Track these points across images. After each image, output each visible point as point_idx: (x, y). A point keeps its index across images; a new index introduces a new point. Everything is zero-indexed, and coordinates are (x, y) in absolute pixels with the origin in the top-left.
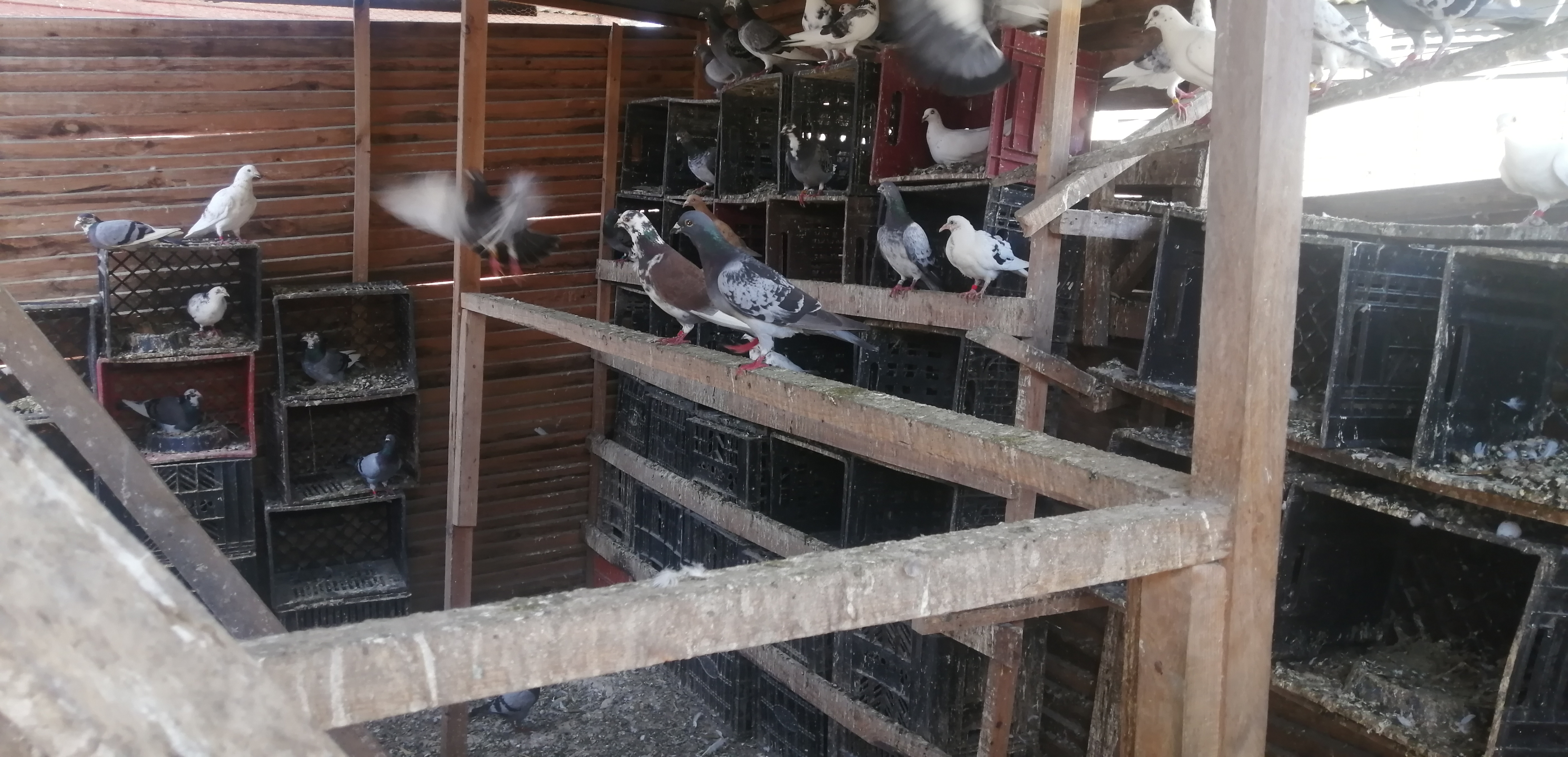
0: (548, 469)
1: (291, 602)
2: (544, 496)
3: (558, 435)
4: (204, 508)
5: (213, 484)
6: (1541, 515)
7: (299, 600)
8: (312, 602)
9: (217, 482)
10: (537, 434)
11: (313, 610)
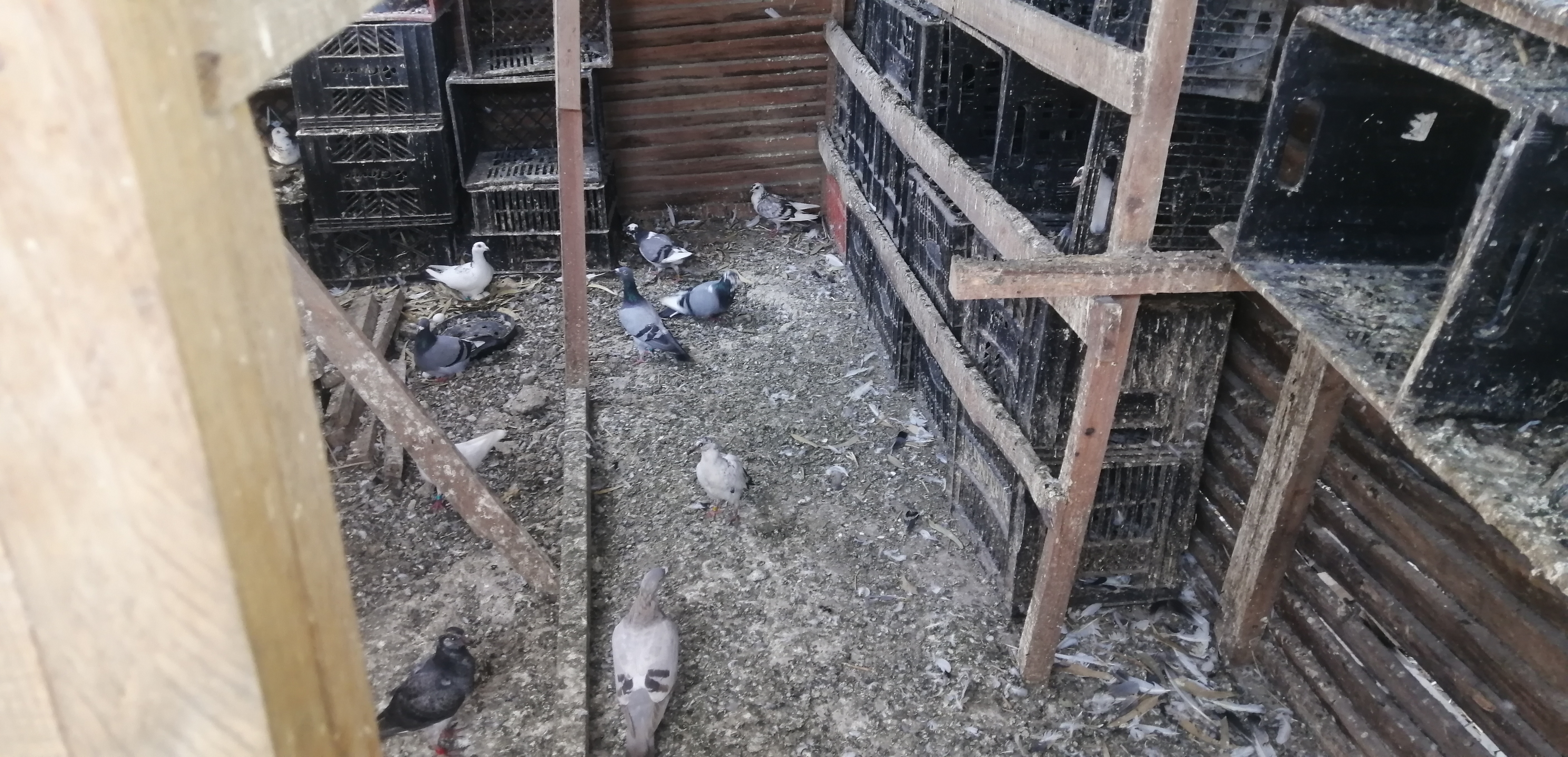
0: (781, 59)
1: (481, 182)
2: (775, 90)
3: (792, 19)
4: (388, 75)
5: (395, 49)
7: (489, 181)
8: (502, 184)
9: (398, 47)
10: (768, 17)
11: (503, 192)
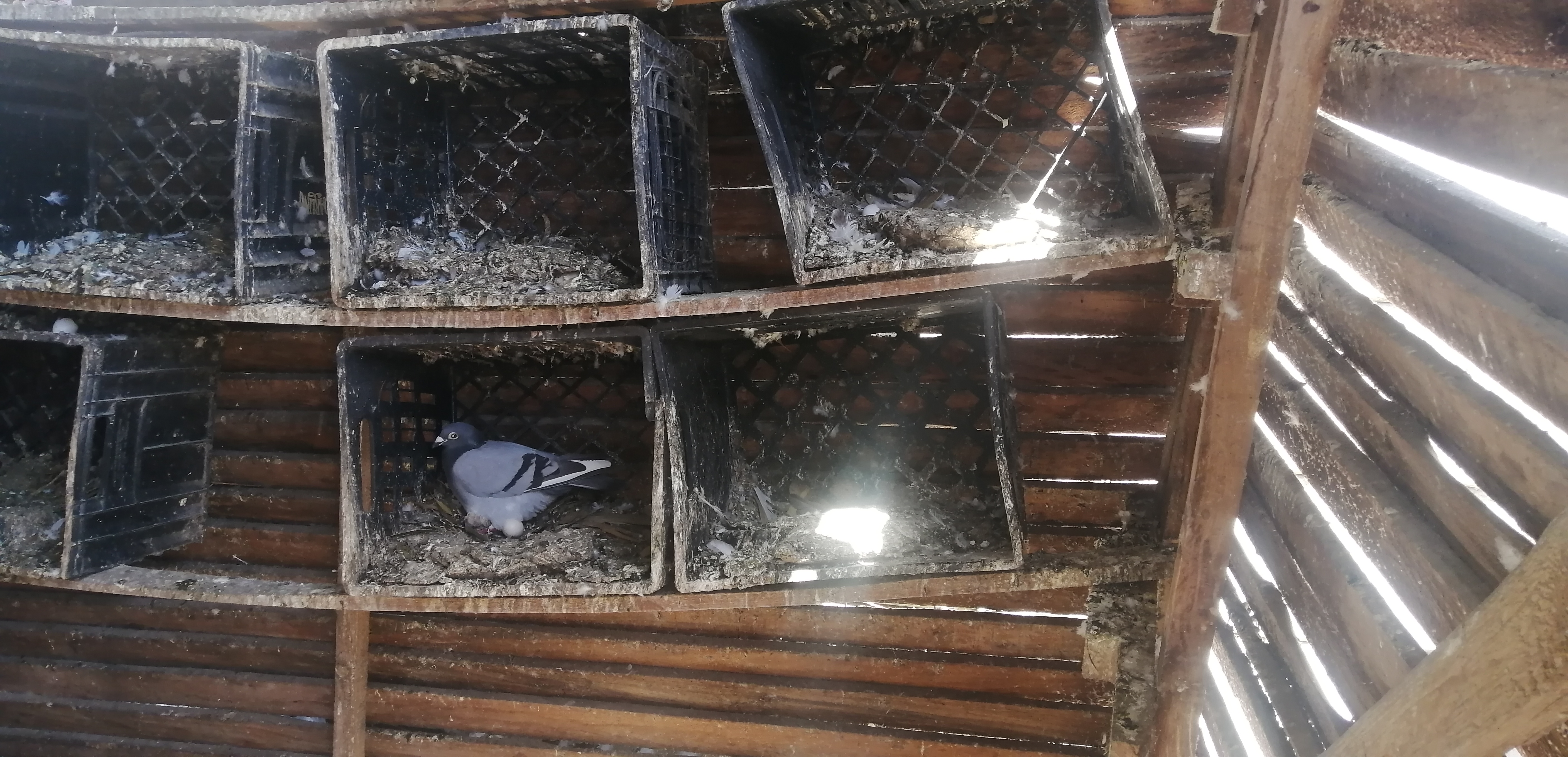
6: (77, 305)
